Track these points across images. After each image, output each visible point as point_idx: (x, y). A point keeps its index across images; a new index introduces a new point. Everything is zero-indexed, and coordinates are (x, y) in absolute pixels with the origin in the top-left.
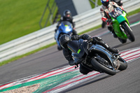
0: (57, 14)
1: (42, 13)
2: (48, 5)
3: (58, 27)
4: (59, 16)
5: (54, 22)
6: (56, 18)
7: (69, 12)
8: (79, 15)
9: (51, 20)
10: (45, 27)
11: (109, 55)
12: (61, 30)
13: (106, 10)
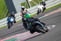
0: (8, 13)
1: (1, 12)
2: (4, 9)
3: (8, 19)
4: (9, 14)
5: (7, 16)
6: (7, 14)
7: (13, 13)
8: (18, 13)
9: (5, 15)
10: (3, 18)
11: (42, 25)
12: (9, 20)
13: (23, 12)
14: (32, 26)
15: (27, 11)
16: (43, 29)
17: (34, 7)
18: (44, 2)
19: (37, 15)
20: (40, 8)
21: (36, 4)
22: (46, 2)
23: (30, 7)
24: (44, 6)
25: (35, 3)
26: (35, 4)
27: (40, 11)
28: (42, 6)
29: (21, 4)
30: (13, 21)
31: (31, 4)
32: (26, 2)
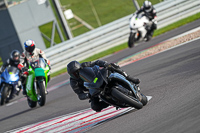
14: (102, 87)
15: (40, 56)
16: (134, 95)
17: (82, 38)
18: (149, 8)
19: (128, 48)
20: (136, 27)
21: (89, 26)
22: (155, 6)
23: (68, 38)
24: (150, 20)
25: (84, 23)
26: (84, 26)
27: (136, 36)
28: (145, 20)
29: (40, 27)
30: (16, 82)
31: (71, 27)
32: (56, 22)
